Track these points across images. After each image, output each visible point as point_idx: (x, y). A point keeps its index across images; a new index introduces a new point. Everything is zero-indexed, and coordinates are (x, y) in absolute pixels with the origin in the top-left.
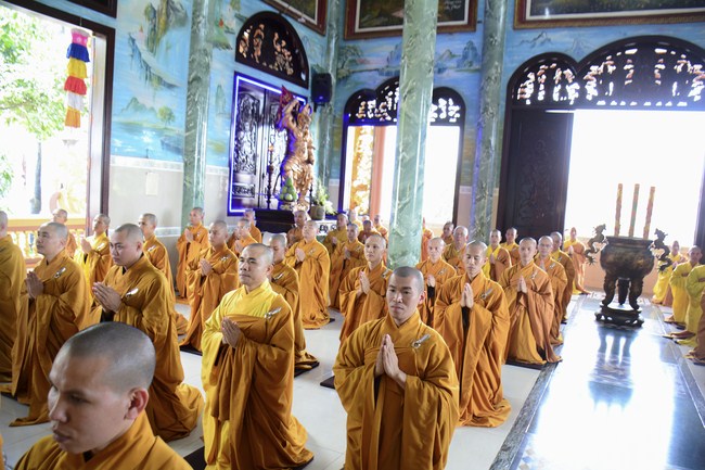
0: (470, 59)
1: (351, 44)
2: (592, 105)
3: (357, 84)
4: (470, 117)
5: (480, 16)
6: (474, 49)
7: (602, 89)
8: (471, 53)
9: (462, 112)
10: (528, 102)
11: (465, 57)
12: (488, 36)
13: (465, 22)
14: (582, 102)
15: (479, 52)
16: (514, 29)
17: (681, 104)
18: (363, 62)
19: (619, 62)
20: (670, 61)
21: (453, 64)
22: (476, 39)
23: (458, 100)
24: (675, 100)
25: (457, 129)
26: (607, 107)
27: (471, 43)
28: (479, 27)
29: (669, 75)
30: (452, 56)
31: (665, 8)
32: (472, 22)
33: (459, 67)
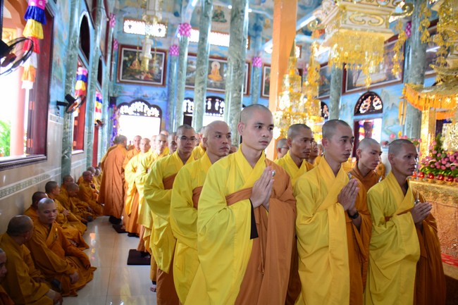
1: (119, 85)
3: (121, 100)
4: (164, 115)
5: (167, 82)
9: (161, 113)
11: (162, 95)
12: (169, 90)
13: (161, 83)
15: (167, 94)
18: (124, 92)
20: (220, 103)
21: (158, 97)
22: (166, 90)
23: (158, 108)
24: (221, 114)
25: (159, 119)
27: (164, 92)
28: (167, 86)
29: (219, 107)
30: (157, 94)
31: (219, 88)
32: (164, 84)
33: (160, 99)
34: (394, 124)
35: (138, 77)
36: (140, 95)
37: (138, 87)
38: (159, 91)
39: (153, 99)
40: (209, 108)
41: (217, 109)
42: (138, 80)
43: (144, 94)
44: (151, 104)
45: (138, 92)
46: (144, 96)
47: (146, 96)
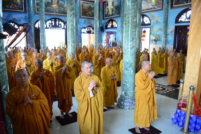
0: (26, 19)
2: (48, 28)
5: (27, 10)
6: (27, 17)
7: (50, 26)
8: (26, 18)
10: (38, 28)
11: (25, 18)
12: (29, 15)
13: (24, 11)
14: (47, 28)
15: (28, 18)
16: (34, 14)
17: (61, 28)
19: (52, 21)
20: (59, 22)
21: (22, 19)
24: (60, 28)
25: (25, 33)
26: (51, 29)
27: (26, 16)
28: (27, 13)
29: (59, 24)
30: (22, 18)
31: (58, 13)
32: (25, 12)
33: (24, 20)
34: (158, 31)
35: (8, 7)
36: (11, 19)
37: (9, 13)
38: (23, 16)
39: (20, 21)
40: (53, 25)
41: (57, 25)
42: (8, 8)
43: (14, 18)
44: (19, 24)
45: (9, 17)
46: (13, 19)
47: (15, 19)
